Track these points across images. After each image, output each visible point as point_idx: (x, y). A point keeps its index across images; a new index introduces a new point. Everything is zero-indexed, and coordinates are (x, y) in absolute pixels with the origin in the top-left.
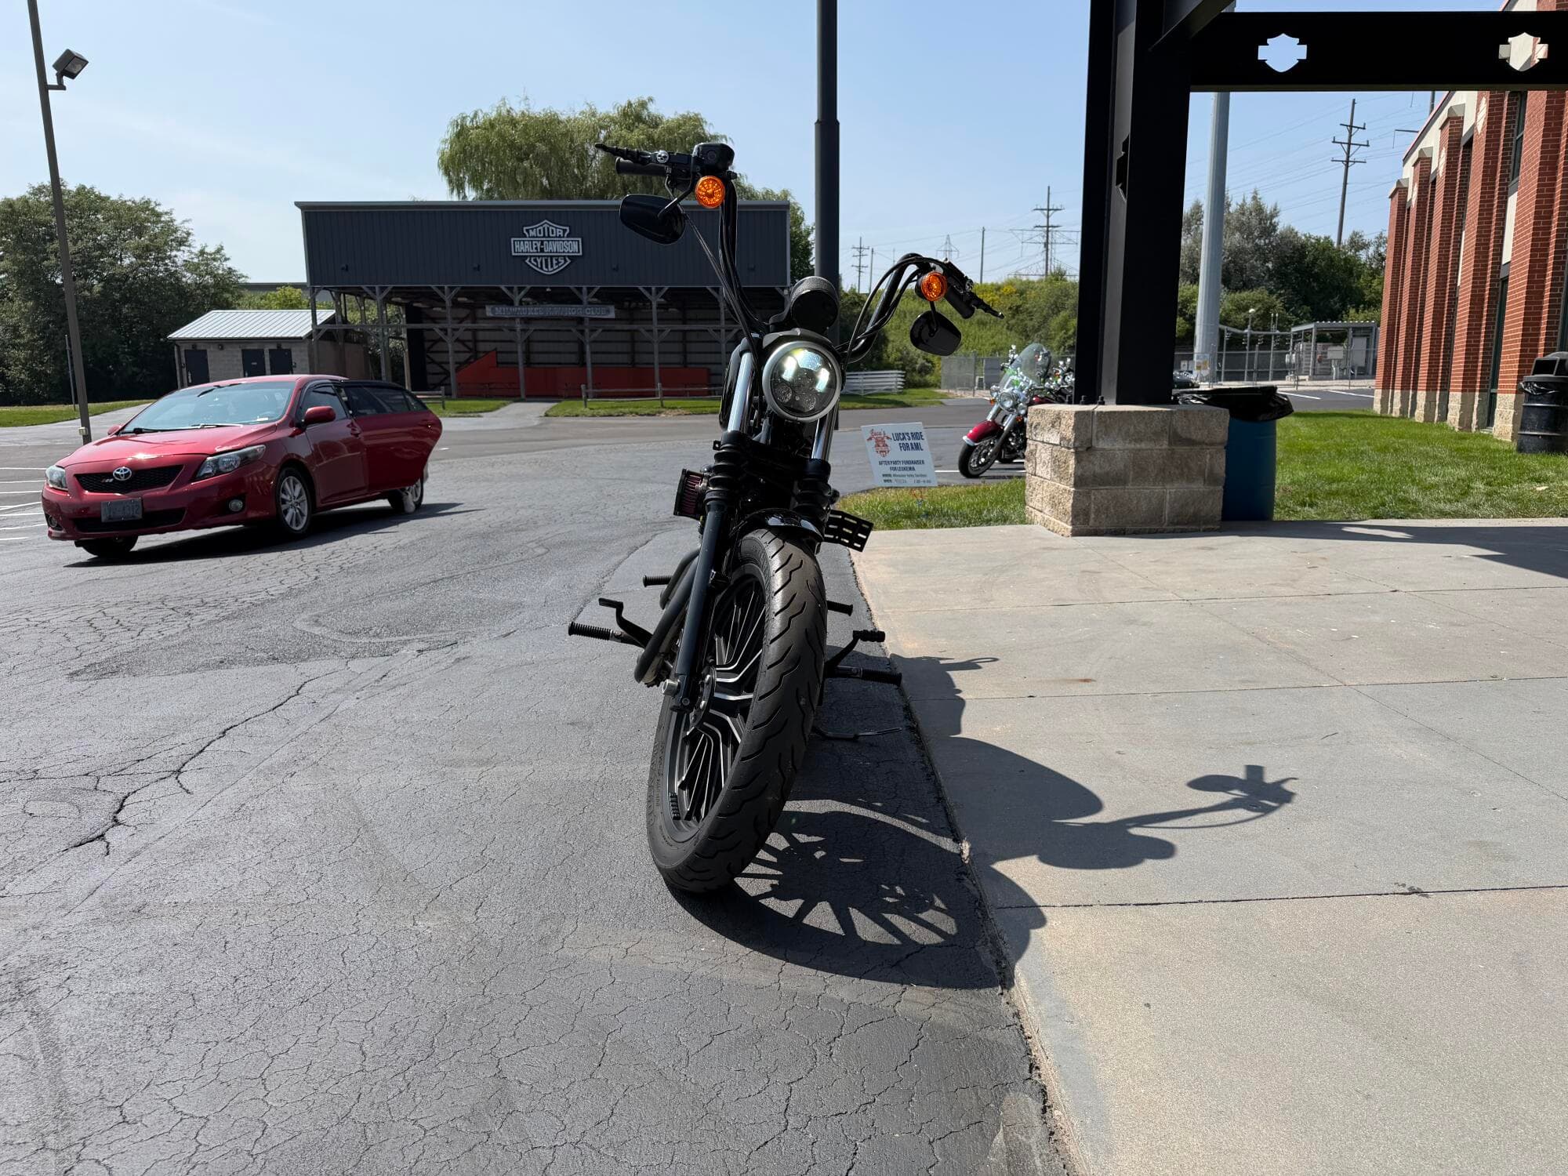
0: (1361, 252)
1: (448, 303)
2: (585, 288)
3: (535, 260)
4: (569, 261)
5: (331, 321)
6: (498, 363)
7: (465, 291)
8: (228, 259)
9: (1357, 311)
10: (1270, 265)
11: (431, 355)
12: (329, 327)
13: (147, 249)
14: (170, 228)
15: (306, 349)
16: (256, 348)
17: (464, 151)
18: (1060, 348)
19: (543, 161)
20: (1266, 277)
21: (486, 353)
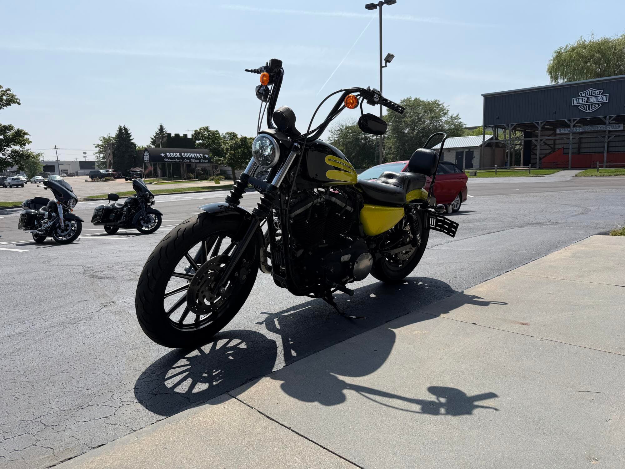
1: (540, 129)
2: (608, 117)
3: (584, 107)
4: (601, 105)
5: (491, 139)
6: (563, 153)
7: (548, 123)
8: (460, 118)
11: (534, 151)
12: (489, 142)
13: (433, 117)
14: (442, 110)
15: (479, 150)
16: (461, 151)
17: (559, 62)
19: (597, 62)
21: (559, 149)
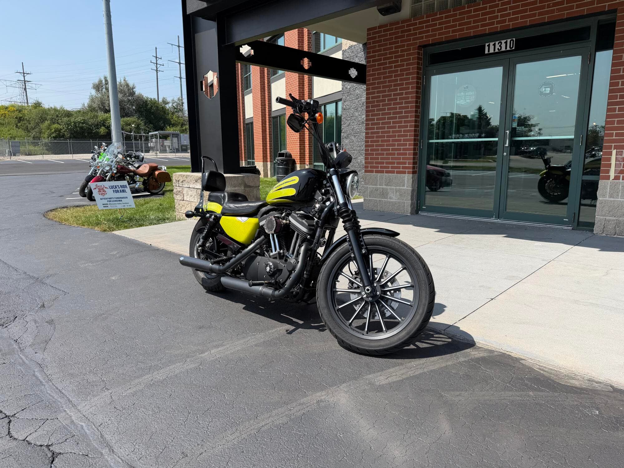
0: (167, 105)
9: (170, 127)
10: (134, 108)
18: (49, 138)
20: (134, 112)
